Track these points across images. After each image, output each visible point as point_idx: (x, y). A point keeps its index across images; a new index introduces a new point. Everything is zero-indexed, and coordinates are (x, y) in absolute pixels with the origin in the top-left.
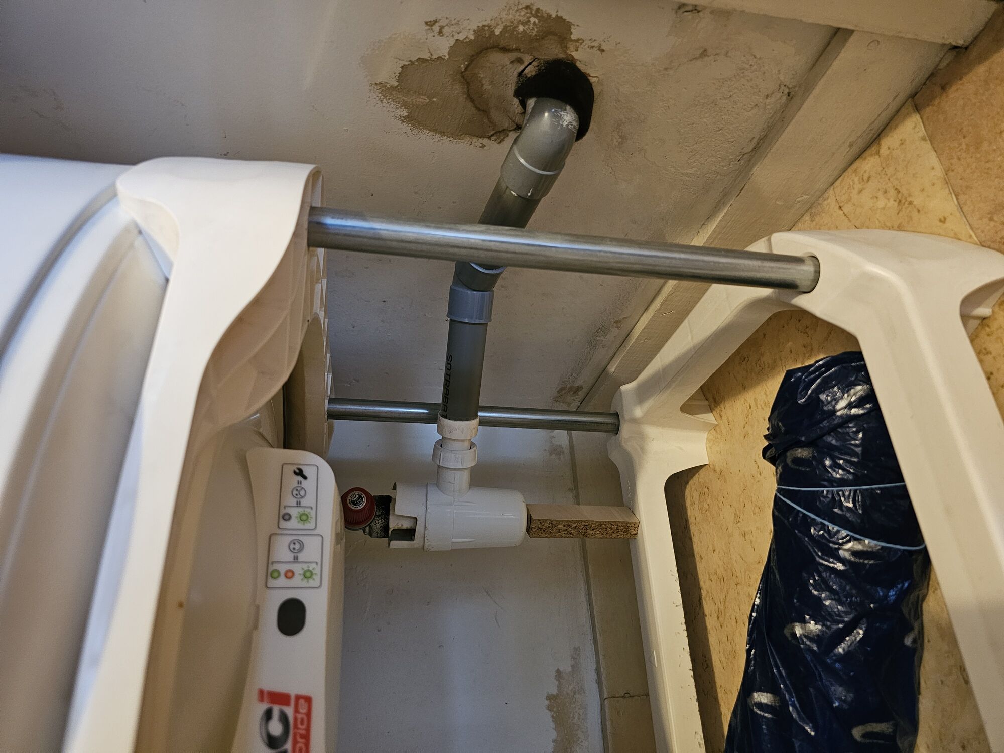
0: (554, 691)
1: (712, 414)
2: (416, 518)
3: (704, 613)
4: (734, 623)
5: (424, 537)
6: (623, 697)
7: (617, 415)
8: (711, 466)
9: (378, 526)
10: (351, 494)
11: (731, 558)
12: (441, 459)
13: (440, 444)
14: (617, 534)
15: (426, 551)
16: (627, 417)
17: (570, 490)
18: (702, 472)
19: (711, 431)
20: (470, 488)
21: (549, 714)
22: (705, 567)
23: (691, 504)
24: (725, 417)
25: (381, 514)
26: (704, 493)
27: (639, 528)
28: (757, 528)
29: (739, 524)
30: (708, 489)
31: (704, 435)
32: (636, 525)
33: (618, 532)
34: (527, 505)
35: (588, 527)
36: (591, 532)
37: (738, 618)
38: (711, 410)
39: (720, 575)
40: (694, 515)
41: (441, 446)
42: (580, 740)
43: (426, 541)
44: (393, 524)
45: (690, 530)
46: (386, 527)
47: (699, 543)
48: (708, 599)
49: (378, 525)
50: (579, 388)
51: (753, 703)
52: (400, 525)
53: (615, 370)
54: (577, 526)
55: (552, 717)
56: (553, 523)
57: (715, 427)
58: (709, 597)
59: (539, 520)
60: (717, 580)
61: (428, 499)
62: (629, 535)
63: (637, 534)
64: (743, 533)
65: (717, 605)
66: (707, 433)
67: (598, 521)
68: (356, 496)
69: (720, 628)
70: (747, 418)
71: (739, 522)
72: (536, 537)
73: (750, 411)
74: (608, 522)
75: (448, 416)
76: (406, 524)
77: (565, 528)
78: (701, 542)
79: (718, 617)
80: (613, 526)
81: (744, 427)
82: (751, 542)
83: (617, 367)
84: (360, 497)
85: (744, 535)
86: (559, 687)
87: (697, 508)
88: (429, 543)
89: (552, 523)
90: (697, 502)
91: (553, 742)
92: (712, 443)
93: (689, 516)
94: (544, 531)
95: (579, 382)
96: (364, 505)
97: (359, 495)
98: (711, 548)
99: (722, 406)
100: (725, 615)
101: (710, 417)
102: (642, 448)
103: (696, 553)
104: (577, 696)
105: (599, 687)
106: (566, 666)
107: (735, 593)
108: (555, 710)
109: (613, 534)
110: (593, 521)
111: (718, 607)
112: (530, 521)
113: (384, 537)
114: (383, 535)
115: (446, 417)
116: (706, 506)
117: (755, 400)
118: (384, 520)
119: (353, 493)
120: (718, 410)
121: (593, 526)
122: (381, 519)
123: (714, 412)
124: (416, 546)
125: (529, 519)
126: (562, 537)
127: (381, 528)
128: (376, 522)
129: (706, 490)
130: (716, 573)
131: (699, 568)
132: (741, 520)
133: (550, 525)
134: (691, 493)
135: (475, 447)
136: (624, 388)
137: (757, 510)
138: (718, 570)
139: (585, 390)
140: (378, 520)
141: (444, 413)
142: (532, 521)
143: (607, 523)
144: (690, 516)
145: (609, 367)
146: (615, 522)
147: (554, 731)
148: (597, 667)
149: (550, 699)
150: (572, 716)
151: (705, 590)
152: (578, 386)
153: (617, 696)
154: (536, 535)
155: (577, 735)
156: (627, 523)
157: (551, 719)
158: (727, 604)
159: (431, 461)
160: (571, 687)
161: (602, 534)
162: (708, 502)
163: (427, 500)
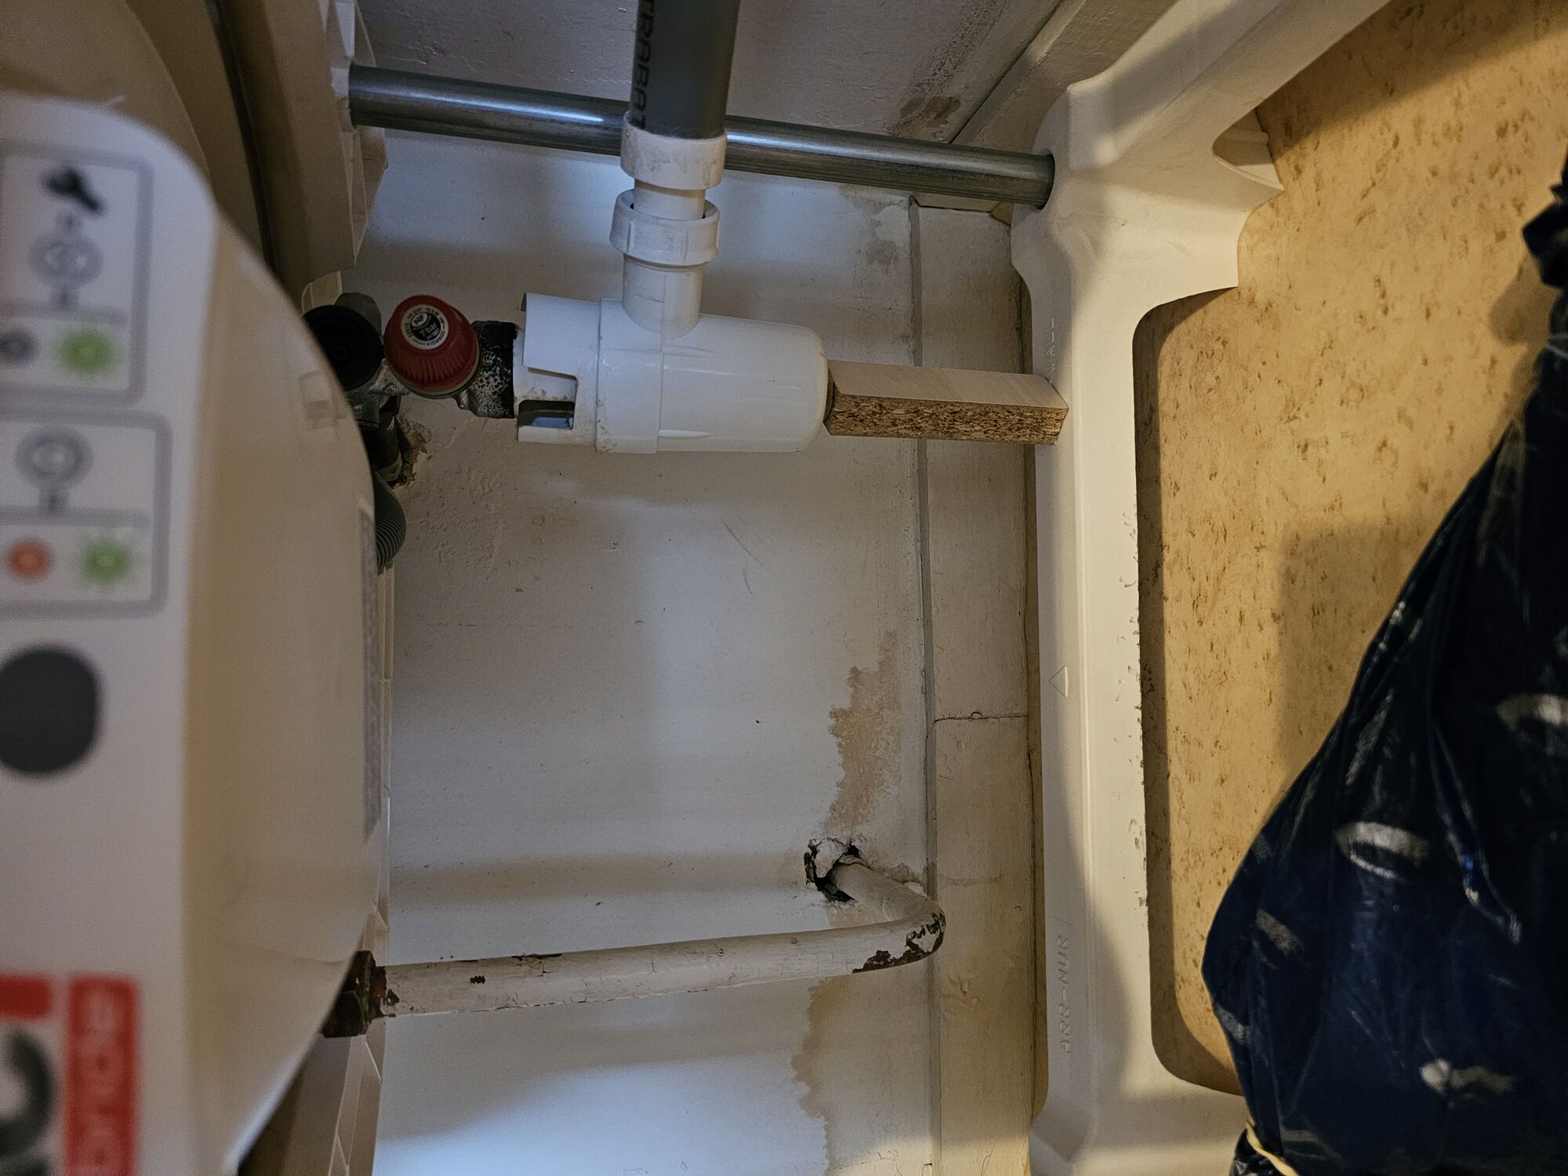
0: (845, 704)
1: (1272, 166)
2: (573, 378)
3: (1162, 593)
4: (1234, 620)
5: (596, 423)
6: (970, 718)
7: (1048, 162)
8: (1245, 293)
9: (488, 390)
10: (410, 311)
11: (1254, 494)
12: (632, 236)
13: (627, 203)
14: (1017, 433)
15: (601, 453)
16: (1075, 162)
17: (905, 338)
18: (1213, 306)
19: (1261, 210)
20: (700, 316)
21: (834, 740)
22: (1181, 506)
23: (1172, 376)
24: (1309, 173)
25: (493, 365)
26: (1210, 353)
27: (1065, 423)
28: (1344, 435)
29: (1296, 422)
30: (1224, 343)
31: (1239, 219)
32: (1060, 416)
33: (1019, 429)
34: (829, 362)
35: (957, 415)
36: (963, 428)
37: (1247, 615)
38: (1272, 155)
39: (1219, 525)
40: (1175, 399)
41: (632, 207)
42: (886, 784)
43: (600, 431)
44: (522, 391)
45: (1158, 430)
46: (506, 395)
47: (1177, 457)
48: (1176, 567)
49: (487, 388)
50: (952, 104)
51: (1351, 842)
52: (540, 393)
53: (1048, 53)
54: (933, 414)
55: (840, 745)
56: (884, 404)
57: (1273, 199)
58: (1182, 564)
59: (854, 397)
60: (1207, 535)
61: (602, 335)
62: (1041, 436)
63: (1057, 434)
64: (1302, 444)
65: (1196, 582)
66: (1248, 214)
67: (981, 405)
68: (421, 318)
69: (1197, 625)
70: (1378, 170)
71: (1295, 417)
72: (844, 434)
73: (1394, 152)
74: (1003, 406)
75: (647, 122)
76: (553, 391)
77: (909, 416)
78: (1182, 456)
79: (1195, 605)
80: (1011, 417)
81: (1364, 196)
82: (1320, 463)
83: (1055, 45)
84: (433, 320)
85: (1302, 447)
86: (854, 698)
87: (1185, 384)
88: (606, 437)
89: (881, 406)
90: (1188, 372)
91: (837, 786)
92: (1256, 237)
93: (1160, 401)
94: (861, 421)
95: (954, 90)
96: (444, 339)
97: (428, 314)
98: (1206, 469)
99: (1309, 144)
100: (1214, 603)
101: (1265, 174)
102: (1096, 245)
103: (1164, 476)
104: (886, 713)
105: (926, 701)
106: (869, 663)
107: (1250, 564)
108: (844, 734)
109: (1008, 433)
110: (971, 404)
111: (1200, 585)
112: (833, 398)
113: (504, 416)
114: (500, 411)
115: (641, 125)
116: (1210, 380)
117: (1418, 122)
118: (501, 379)
119: (416, 308)
120: (1292, 155)
121: (969, 414)
122: (493, 376)
123: (1279, 162)
124: (578, 440)
125: (833, 394)
126: (899, 435)
127: (495, 397)
128: (481, 381)
129: (1218, 346)
130: (1208, 520)
131: (1168, 507)
132: (1301, 414)
133: (877, 410)
134: (1176, 350)
135: (716, 215)
136: (1078, 89)
137: (1354, 394)
138: (1214, 513)
139: (963, 110)
140: (487, 379)
141: (639, 116)
142: (838, 399)
143: (998, 410)
144: (1165, 399)
145: (1034, 46)
146: (1018, 408)
147: (841, 768)
148: (925, 666)
149: (836, 717)
150: (873, 745)
151: (1172, 550)
152: (951, 99)
153: (958, 717)
154: (842, 430)
155: (880, 776)
156: (1042, 410)
157: (837, 749)
158: (1224, 582)
159: (607, 240)
160: (876, 698)
161: (985, 432)
162: (1219, 371)
163: (600, 338)
